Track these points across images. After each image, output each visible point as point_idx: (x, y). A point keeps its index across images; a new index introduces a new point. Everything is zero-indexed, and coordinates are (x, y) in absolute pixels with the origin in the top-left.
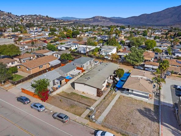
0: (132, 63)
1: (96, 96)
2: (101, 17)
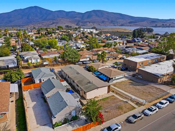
1: (107, 93)
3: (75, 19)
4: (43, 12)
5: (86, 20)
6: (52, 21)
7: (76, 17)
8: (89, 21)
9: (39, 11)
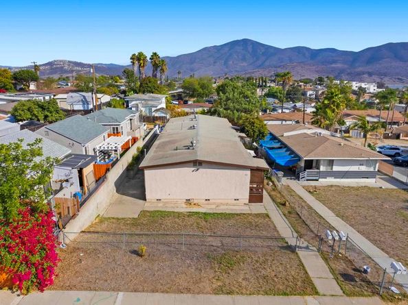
0: (238, 119)
1: (247, 201)
2: (69, 62)
3: (333, 65)
4: (259, 51)
5: (360, 69)
6: (274, 69)
7: (335, 62)
8: (370, 71)
9: (250, 48)
